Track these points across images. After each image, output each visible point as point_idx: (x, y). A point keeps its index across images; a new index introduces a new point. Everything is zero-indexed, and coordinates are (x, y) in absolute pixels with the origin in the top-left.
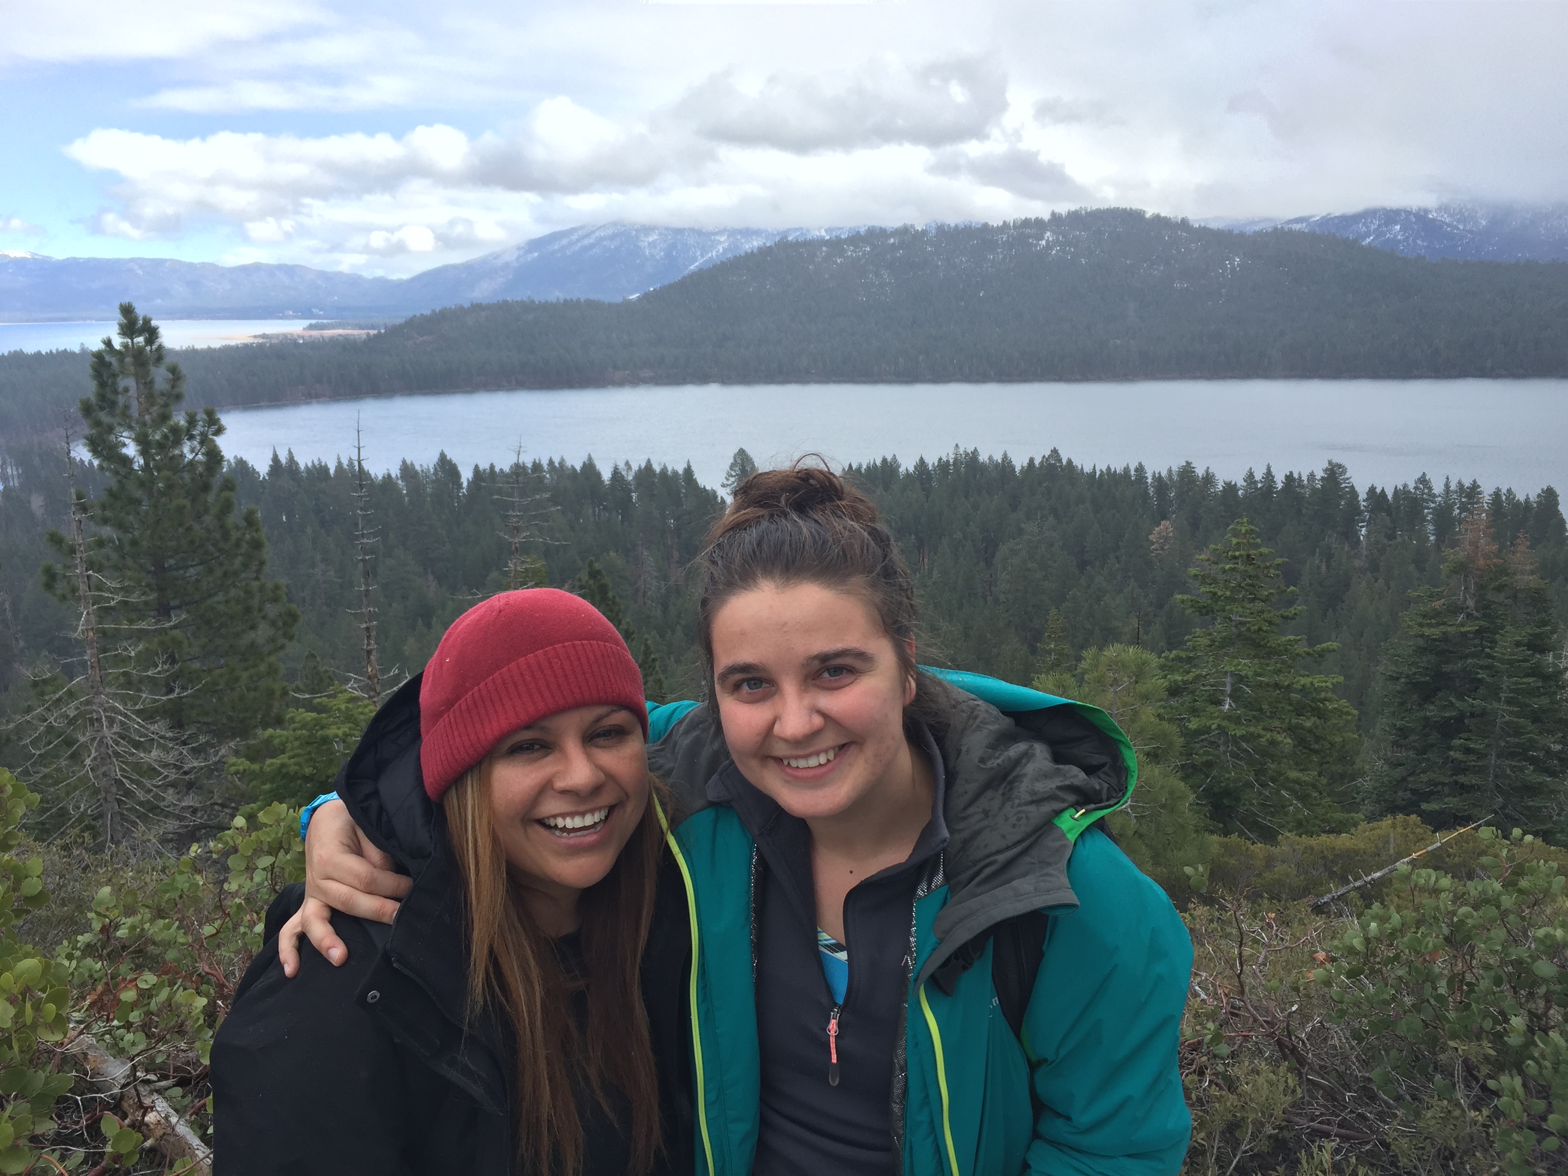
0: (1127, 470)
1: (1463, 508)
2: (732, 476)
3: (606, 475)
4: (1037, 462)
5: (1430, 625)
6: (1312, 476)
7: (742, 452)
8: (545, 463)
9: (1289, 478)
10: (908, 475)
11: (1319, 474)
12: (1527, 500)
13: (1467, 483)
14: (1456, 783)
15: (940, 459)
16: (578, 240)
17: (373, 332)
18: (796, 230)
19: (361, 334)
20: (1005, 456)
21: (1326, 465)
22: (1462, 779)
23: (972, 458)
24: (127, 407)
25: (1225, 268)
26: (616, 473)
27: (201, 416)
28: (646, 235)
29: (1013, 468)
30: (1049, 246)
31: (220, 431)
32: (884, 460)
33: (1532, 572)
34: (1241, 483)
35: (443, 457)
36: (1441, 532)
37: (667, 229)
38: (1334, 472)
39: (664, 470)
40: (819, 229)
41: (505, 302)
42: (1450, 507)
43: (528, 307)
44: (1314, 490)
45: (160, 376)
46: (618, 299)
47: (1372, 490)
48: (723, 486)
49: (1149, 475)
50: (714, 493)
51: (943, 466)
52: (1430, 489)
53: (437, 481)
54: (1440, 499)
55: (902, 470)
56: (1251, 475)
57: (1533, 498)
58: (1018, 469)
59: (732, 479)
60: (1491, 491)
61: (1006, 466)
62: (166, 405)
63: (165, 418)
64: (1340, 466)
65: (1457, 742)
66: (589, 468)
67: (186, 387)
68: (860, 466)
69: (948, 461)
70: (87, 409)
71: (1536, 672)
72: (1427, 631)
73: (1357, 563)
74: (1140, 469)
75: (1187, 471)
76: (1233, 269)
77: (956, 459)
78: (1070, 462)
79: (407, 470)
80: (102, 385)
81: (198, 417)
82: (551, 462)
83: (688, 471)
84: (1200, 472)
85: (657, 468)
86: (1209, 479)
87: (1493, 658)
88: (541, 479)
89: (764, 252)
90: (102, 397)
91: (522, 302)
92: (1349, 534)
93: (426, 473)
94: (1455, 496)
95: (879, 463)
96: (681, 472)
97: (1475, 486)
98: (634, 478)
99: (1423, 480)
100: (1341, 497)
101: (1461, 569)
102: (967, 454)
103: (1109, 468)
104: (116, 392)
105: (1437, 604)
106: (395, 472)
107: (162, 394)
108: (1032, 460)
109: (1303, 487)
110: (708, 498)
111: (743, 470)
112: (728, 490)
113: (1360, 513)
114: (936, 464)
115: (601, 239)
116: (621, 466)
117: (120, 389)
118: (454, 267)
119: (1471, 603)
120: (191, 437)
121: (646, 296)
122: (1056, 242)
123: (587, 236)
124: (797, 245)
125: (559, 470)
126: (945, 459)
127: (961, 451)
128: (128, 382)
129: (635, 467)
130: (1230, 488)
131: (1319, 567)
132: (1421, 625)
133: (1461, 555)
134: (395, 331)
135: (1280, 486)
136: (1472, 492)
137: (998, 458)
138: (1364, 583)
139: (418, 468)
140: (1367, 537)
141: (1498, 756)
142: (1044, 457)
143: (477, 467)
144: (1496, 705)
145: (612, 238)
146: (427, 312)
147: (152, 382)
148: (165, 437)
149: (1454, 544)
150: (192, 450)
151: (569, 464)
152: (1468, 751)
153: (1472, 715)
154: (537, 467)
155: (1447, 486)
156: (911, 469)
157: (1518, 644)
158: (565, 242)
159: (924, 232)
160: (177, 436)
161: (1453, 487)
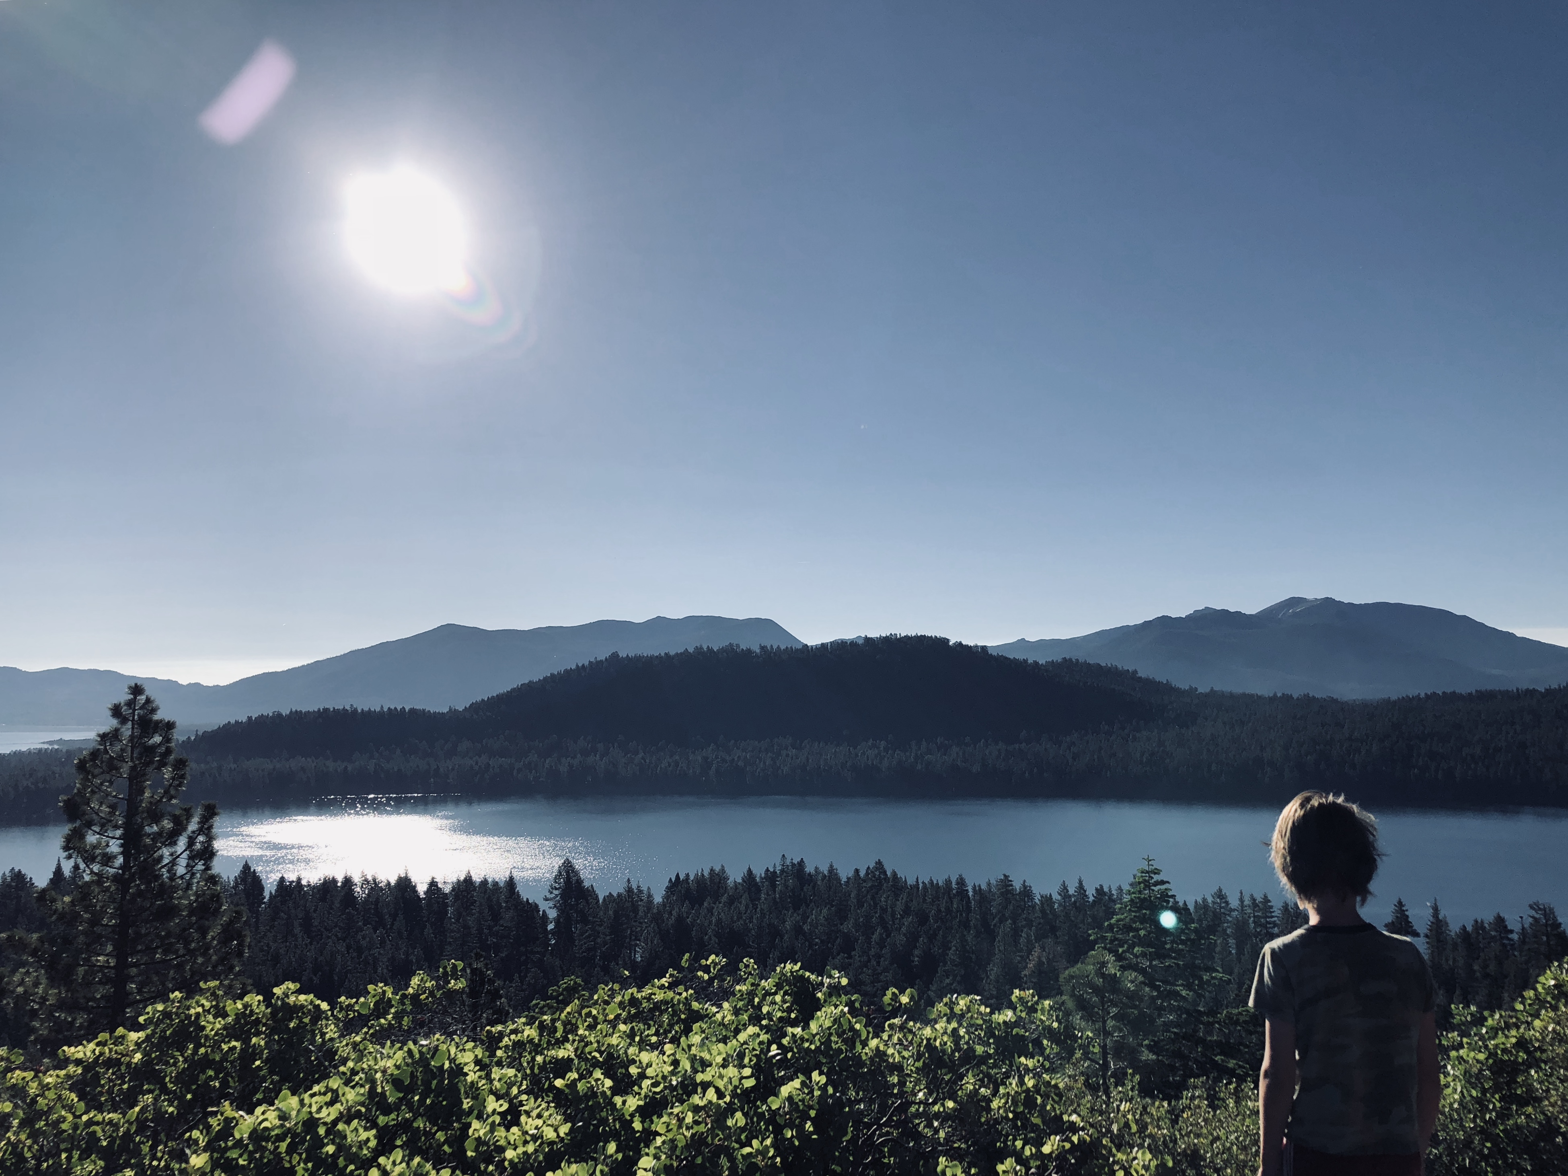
0: (948, 882)
1: (1257, 923)
2: (556, 889)
3: (422, 889)
4: (862, 874)
7: (567, 864)
9: (1100, 891)
10: (736, 886)
13: (1259, 898)
15: (767, 870)
20: (831, 870)
23: (799, 869)
26: (432, 886)
29: (838, 880)
34: (1056, 897)
39: (484, 883)
42: (1245, 922)
48: (546, 899)
49: (970, 887)
50: (536, 906)
51: (770, 876)
52: (1227, 903)
54: (1236, 913)
55: (730, 882)
56: (1065, 888)
58: (843, 879)
59: (557, 892)
61: (831, 877)
69: (775, 872)
74: (961, 882)
75: (1006, 882)
77: (782, 871)
78: (894, 874)
83: (509, 882)
84: (1017, 885)
86: (1027, 892)
94: (1249, 911)
96: (502, 882)
97: (1266, 901)
99: (1220, 895)
102: (793, 865)
108: (857, 871)
110: (529, 912)
111: (568, 881)
112: (551, 904)
114: (763, 875)
126: (771, 870)
127: (788, 862)
130: (1047, 900)
135: (1091, 900)
137: (825, 869)
142: (868, 868)
155: (1242, 900)
156: (739, 880)
161: (1247, 902)
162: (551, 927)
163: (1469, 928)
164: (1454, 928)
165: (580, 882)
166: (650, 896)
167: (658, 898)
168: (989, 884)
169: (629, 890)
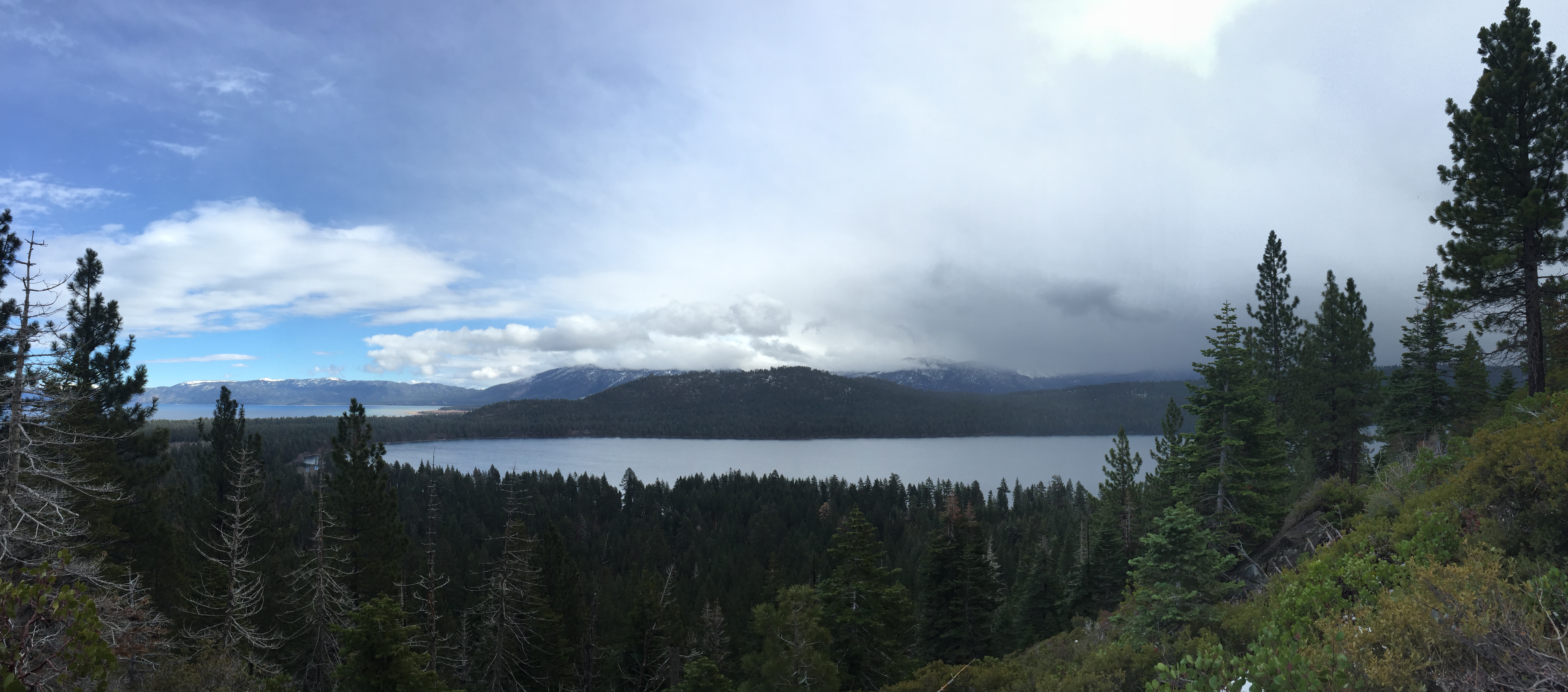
0: (808, 479)
1: (945, 491)
2: (625, 481)
3: (566, 478)
4: (767, 476)
5: (937, 547)
6: (885, 480)
7: (629, 469)
8: (538, 472)
9: (876, 481)
10: (708, 482)
11: (888, 479)
12: (968, 487)
13: (946, 481)
14: (953, 622)
15: (723, 475)
16: (559, 374)
17: (466, 412)
18: (657, 371)
19: (461, 412)
20: (753, 474)
21: (891, 475)
22: (956, 619)
23: (737, 475)
24: (349, 441)
25: (845, 392)
26: (570, 478)
27: (378, 446)
28: (589, 372)
29: (756, 479)
30: (770, 381)
31: (384, 453)
32: (697, 475)
33: (974, 519)
34: (857, 484)
35: (492, 467)
36: (937, 502)
37: (598, 369)
38: (894, 478)
39: (592, 477)
40: (668, 371)
41: (525, 400)
42: (940, 491)
43: (536, 402)
44: (887, 486)
45: (363, 428)
46: (576, 399)
47: (910, 485)
48: (620, 485)
49: (818, 481)
50: (616, 489)
51: (724, 478)
52: (932, 484)
53: (489, 478)
54: (936, 488)
55: (705, 479)
56: (861, 481)
57: (970, 486)
58: (759, 479)
59: (625, 483)
60: (955, 483)
61: (753, 478)
62: (364, 441)
63: (363, 446)
64: (896, 475)
65: (951, 602)
66: (558, 475)
67: (373, 434)
68: (685, 478)
70: (334, 441)
71: (979, 564)
72: (937, 550)
73: (906, 518)
74: (814, 479)
75: (834, 479)
76: (848, 392)
77: (730, 475)
78: (782, 476)
79: (477, 472)
80: (341, 431)
81: (376, 446)
82: (541, 472)
83: (604, 478)
84: (840, 480)
85: (589, 476)
86: (844, 483)
87: (963, 560)
88: (536, 479)
89: (642, 380)
90: (341, 436)
91: (533, 400)
92: (902, 505)
93: (485, 474)
94: (942, 486)
95: (694, 476)
96: (600, 478)
97: (949, 482)
98: (579, 480)
99: (929, 480)
100: (898, 489)
101: (947, 520)
102: (735, 472)
103: (799, 479)
104: (345, 434)
105: (939, 537)
106: (471, 473)
107: (363, 436)
108: (765, 475)
109: (882, 485)
110: (613, 491)
111: (630, 478)
112: (623, 488)
113: (906, 496)
114: (721, 477)
115: (570, 373)
116: (573, 475)
117: (348, 433)
118: (505, 385)
119: (952, 535)
120: (372, 455)
121: (588, 398)
122: (773, 380)
123: (563, 372)
124: (657, 377)
125: (544, 475)
126: (725, 475)
127: (733, 471)
128: (351, 430)
129: (579, 475)
130: (853, 486)
131: (891, 521)
132: (934, 548)
133: (947, 514)
134: (476, 412)
135: (873, 485)
136: (948, 484)
137: (750, 474)
138: (910, 527)
139: (481, 472)
140: (909, 506)
141: (969, 606)
142: (770, 474)
143: (507, 472)
144: (966, 582)
145: (574, 373)
146: (491, 404)
147: (360, 431)
148: (362, 454)
149: (944, 509)
150: (372, 461)
151: (549, 473)
152: (957, 605)
153: (957, 588)
154: (534, 473)
155: (938, 482)
156: (709, 479)
157: (972, 552)
158: (554, 374)
159: (715, 373)
160: (366, 455)
161: (941, 483)
162: (623, 498)
163: (1030, 488)
164: (1024, 488)
165: (635, 478)
166: (667, 485)
167: (672, 487)
168: (827, 479)
169: (658, 483)
